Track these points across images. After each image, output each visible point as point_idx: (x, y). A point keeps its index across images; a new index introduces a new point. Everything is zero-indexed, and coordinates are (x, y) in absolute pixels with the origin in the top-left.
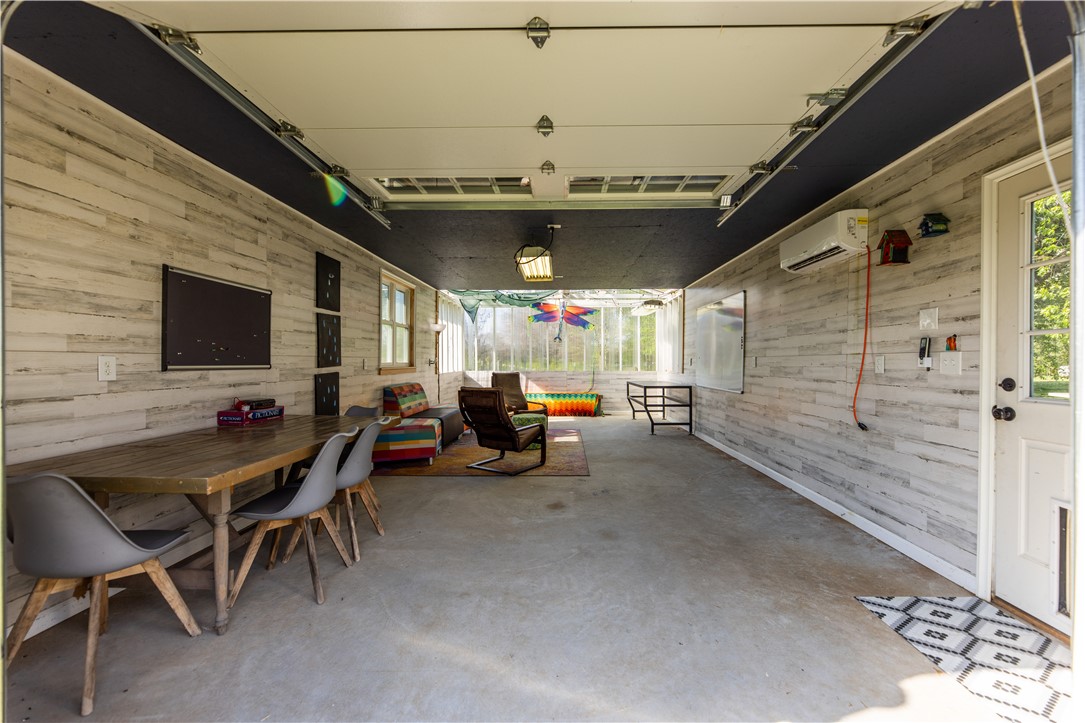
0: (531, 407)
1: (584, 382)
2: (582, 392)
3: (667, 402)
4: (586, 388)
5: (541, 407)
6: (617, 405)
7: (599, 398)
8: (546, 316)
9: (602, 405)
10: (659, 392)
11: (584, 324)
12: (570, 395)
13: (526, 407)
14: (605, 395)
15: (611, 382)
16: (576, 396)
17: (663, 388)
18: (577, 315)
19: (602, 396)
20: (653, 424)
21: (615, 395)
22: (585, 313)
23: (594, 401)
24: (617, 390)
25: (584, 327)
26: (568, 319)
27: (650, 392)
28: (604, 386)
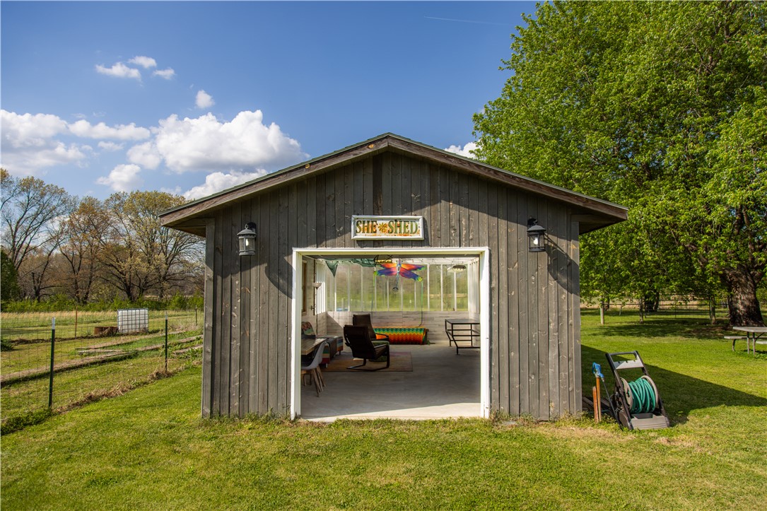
0: (378, 337)
1: (415, 319)
2: (414, 327)
3: (473, 333)
4: (416, 324)
5: (385, 337)
6: (438, 336)
7: (426, 331)
8: (387, 271)
9: (428, 337)
10: (468, 327)
11: (415, 277)
12: (405, 330)
13: (375, 337)
14: (430, 329)
15: (435, 319)
16: (409, 330)
17: (471, 324)
18: (410, 270)
19: (428, 330)
20: (458, 348)
21: (438, 329)
22: (415, 269)
23: (422, 334)
24: (439, 325)
25: (415, 279)
26: (403, 273)
27: (456, 327)
28: (430, 323)
